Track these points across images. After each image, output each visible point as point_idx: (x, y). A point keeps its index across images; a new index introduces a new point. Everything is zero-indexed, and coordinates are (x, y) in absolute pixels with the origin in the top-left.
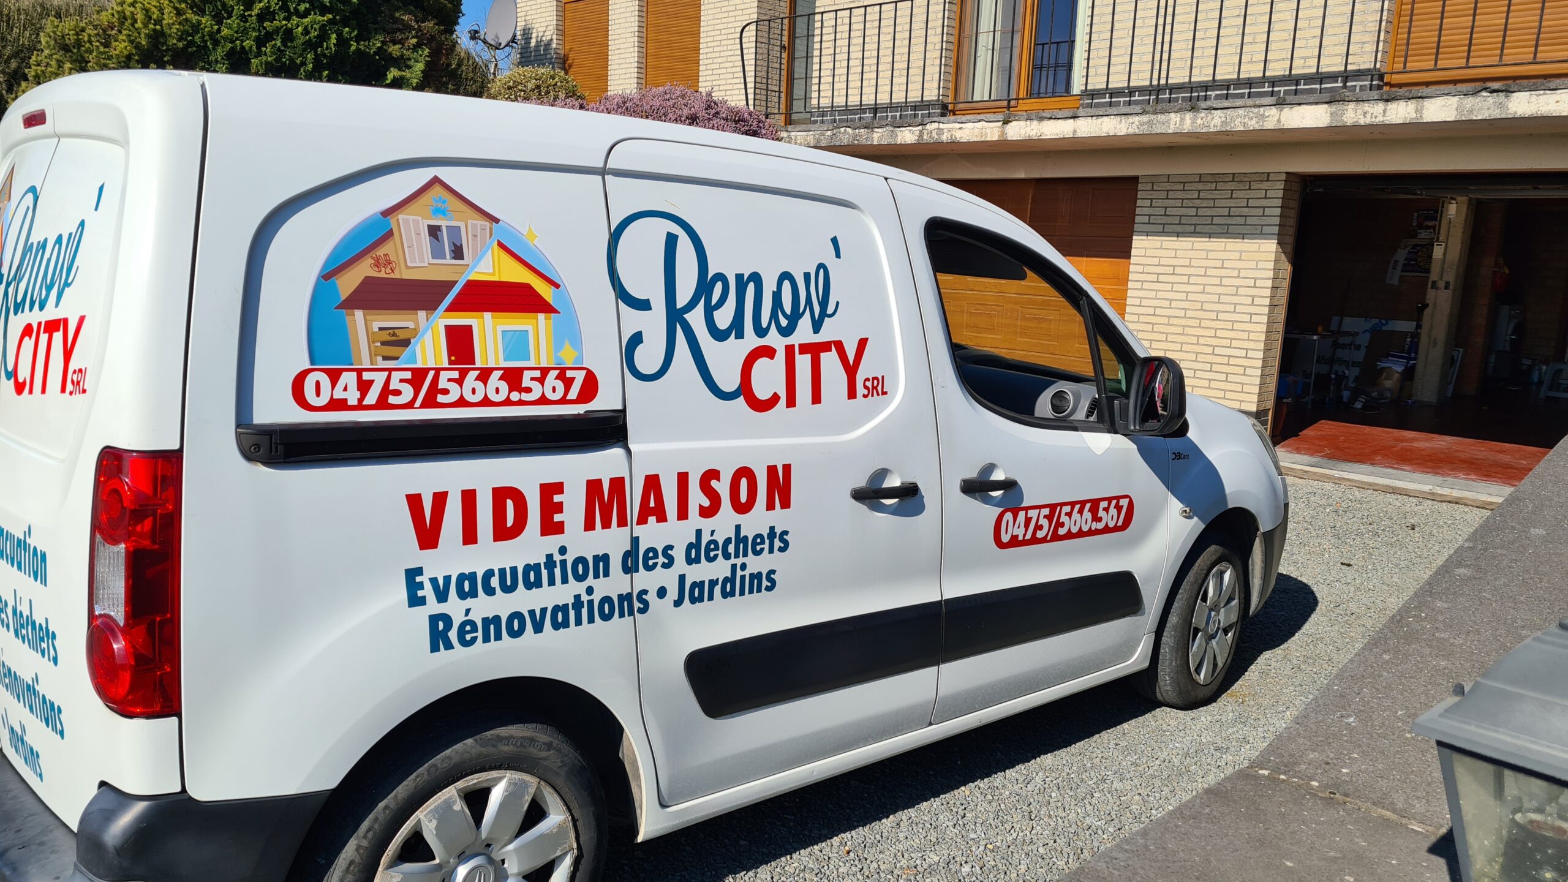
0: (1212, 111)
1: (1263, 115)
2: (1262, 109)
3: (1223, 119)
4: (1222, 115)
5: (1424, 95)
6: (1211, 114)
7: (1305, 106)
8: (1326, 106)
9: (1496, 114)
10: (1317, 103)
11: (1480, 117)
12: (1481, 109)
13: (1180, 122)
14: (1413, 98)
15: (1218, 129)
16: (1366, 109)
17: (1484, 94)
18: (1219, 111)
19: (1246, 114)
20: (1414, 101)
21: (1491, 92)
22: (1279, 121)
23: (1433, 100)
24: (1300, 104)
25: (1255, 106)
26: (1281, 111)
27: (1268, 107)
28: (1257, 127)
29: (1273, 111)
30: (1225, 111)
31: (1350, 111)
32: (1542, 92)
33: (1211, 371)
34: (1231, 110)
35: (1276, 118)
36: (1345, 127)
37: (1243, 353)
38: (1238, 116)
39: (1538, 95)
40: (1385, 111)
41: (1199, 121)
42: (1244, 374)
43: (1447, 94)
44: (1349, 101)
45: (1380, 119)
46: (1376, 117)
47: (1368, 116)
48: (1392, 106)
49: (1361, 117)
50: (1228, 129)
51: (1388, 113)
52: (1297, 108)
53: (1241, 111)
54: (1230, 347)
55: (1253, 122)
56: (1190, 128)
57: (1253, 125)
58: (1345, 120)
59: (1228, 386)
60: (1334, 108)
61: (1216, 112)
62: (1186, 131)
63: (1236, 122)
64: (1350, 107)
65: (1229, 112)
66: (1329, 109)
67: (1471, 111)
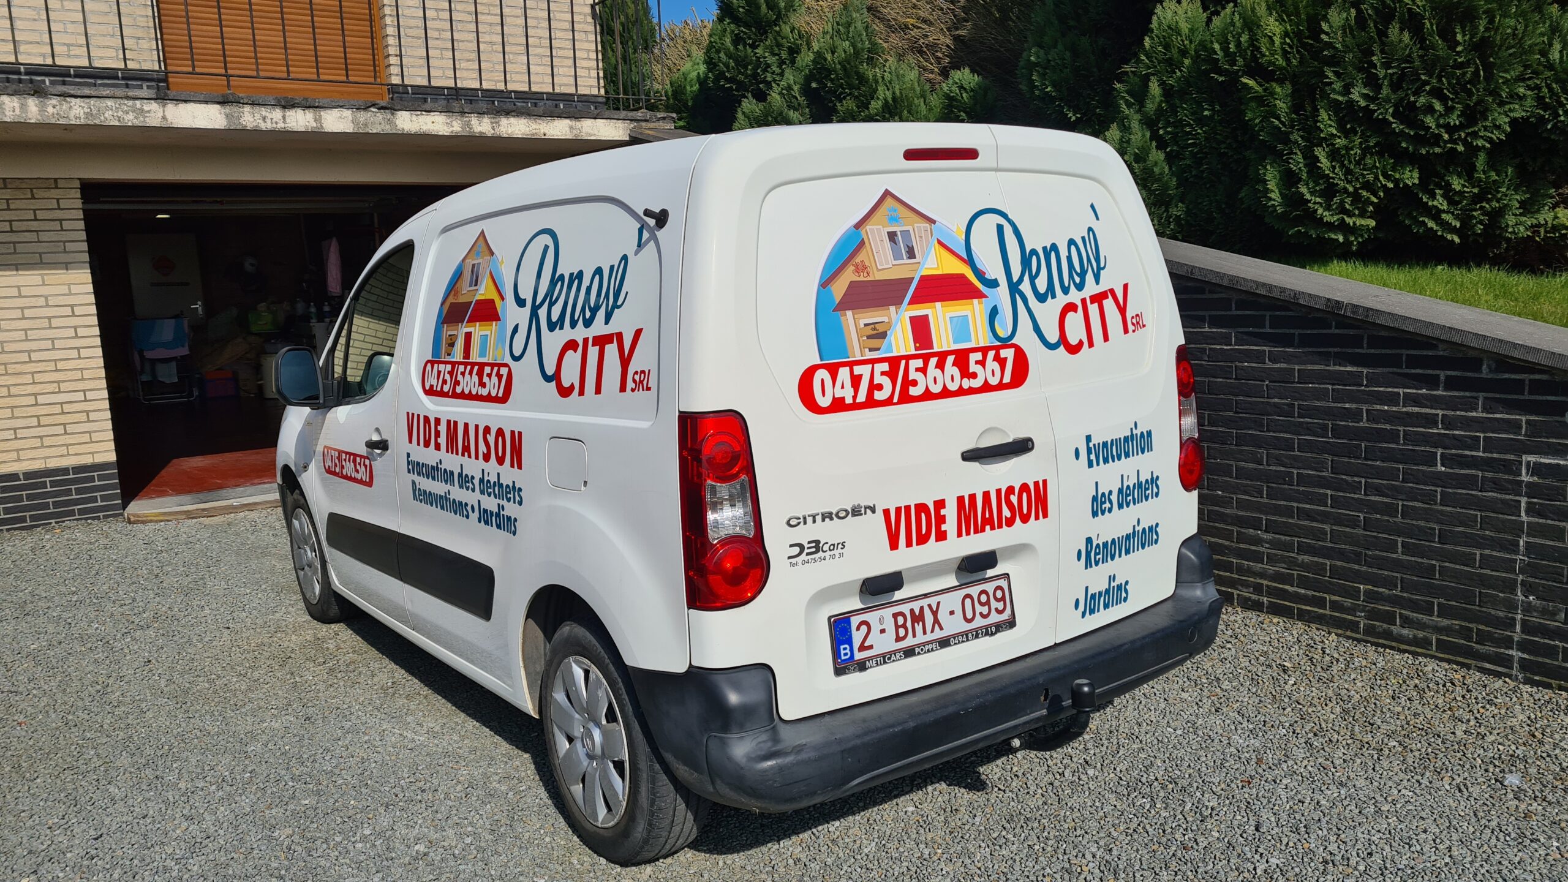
0: (68, 99)
1: (142, 110)
2: (138, 103)
3: (87, 110)
4: (83, 104)
5: (321, 104)
6: (67, 102)
7: (192, 104)
8: (218, 106)
9: (387, 129)
10: (206, 102)
11: (375, 131)
12: (373, 123)
13: (21, 108)
14: (309, 107)
15: (83, 121)
16: (264, 113)
17: (373, 109)
18: (78, 100)
19: (117, 106)
20: (311, 110)
21: (379, 109)
22: (164, 118)
23: (329, 111)
24: (186, 101)
25: (128, 98)
26: (164, 106)
27: (145, 101)
28: (137, 123)
29: (154, 106)
30: (87, 100)
31: (246, 114)
32: (419, 113)
33: (39, 426)
34: (95, 99)
35: (160, 115)
36: (244, 131)
37: (80, 396)
38: (107, 108)
39: (417, 115)
40: (284, 117)
41: (50, 110)
42: (89, 421)
43: (341, 107)
44: (243, 104)
45: (280, 125)
46: (276, 123)
47: (268, 121)
48: (290, 113)
49: (261, 121)
50: (97, 122)
51: (288, 120)
52: (182, 106)
53: (110, 103)
54: (60, 392)
55: (131, 116)
56: (39, 117)
57: (130, 119)
58: (244, 123)
59: (69, 440)
60: (228, 109)
61: (73, 100)
62: (32, 121)
63: (106, 115)
64: (245, 109)
65: (92, 101)
66: (223, 111)
67: (366, 125)
